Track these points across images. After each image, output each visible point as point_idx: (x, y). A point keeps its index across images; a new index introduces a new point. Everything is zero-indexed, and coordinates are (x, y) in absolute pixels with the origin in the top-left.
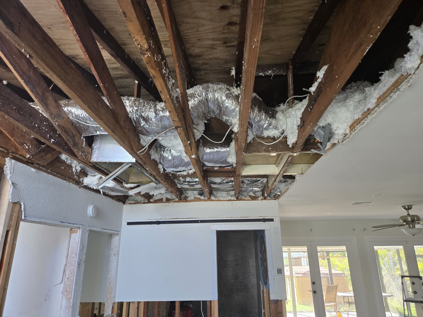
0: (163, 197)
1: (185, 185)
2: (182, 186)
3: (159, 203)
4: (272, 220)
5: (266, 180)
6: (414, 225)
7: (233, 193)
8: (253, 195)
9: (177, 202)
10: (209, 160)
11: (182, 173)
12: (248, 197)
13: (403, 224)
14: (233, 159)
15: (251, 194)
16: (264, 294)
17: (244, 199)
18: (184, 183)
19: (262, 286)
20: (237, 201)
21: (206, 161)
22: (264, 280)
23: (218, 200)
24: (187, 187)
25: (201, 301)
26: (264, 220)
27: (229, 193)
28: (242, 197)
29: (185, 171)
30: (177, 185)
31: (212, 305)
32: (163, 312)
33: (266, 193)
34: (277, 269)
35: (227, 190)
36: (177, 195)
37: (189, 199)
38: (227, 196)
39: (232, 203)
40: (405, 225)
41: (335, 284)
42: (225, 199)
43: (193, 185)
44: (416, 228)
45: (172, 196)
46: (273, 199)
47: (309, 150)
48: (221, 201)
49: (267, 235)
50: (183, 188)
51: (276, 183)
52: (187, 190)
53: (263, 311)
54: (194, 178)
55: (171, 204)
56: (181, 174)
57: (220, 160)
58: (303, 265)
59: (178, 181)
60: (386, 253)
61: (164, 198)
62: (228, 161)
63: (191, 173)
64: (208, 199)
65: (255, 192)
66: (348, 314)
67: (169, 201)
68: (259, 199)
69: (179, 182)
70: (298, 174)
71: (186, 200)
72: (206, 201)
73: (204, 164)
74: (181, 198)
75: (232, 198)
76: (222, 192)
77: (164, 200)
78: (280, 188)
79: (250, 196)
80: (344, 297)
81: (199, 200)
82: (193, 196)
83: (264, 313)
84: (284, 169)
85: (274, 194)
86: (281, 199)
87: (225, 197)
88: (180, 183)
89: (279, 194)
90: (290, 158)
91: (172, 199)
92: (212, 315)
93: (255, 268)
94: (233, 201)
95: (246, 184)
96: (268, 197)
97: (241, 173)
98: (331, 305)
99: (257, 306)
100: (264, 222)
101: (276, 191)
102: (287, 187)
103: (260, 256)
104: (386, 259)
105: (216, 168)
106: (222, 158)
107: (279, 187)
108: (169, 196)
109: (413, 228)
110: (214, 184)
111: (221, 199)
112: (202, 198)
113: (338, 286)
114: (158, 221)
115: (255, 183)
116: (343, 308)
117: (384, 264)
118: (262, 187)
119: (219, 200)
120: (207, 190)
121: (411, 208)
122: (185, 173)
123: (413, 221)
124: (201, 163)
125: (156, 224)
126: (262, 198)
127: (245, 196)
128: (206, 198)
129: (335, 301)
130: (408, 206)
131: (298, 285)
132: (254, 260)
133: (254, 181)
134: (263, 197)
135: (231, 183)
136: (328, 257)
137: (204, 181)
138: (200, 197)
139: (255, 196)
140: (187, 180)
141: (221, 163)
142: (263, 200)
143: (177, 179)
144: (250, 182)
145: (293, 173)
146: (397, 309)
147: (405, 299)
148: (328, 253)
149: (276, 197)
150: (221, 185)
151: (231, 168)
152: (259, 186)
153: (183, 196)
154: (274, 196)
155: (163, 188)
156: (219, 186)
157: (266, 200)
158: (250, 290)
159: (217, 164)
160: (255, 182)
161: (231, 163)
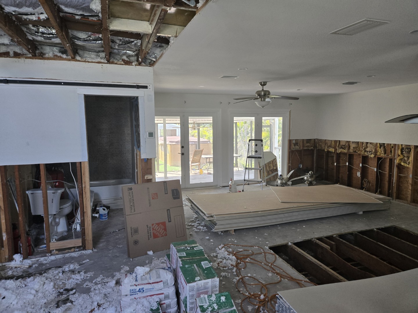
0: (9, 50)
1: (38, 36)
2: (35, 37)
3: (5, 57)
4: (146, 87)
5: (141, 42)
6: (265, 99)
7: (103, 55)
8: (126, 59)
9: (30, 58)
10: (66, 3)
11: (30, 17)
12: (121, 61)
13: (257, 97)
14: (98, 6)
15: (125, 58)
16: (138, 156)
17: (116, 63)
18: (36, 34)
19: (135, 150)
20: (108, 65)
21: (61, 4)
22: (137, 145)
23: (85, 61)
24: (41, 40)
25: (69, 163)
26: (138, 87)
27: (98, 55)
28: (114, 60)
29: (34, 14)
30: (26, 35)
31: (82, 166)
32: (28, 177)
33: (140, 57)
34: (149, 133)
35: (96, 50)
36: (29, 49)
37: (47, 56)
38: (97, 58)
39: (102, 65)
40: (259, 98)
41: (201, 149)
42: (94, 61)
43: (50, 38)
44: (266, 101)
45: (22, 50)
46: (148, 65)
47: (182, 5)
48: (89, 62)
49: (140, 101)
50: (37, 41)
51: (150, 46)
52: (43, 45)
53: (136, 171)
54: (50, 28)
55: (22, 60)
56: (29, 19)
57: (80, 6)
58: (177, 135)
59: (27, 30)
60: (243, 125)
61: (10, 52)
62: (91, 7)
63: (43, 19)
64: (72, 58)
65: (129, 56)
66: (208, 170)
67: (19, 56)
68: (133, 64)
69: (29, 31)
70: (172, 36)
71: (42, 56)
72: (69, 60)
73: (59, 7)
74: (35, 53)
75: (102, 61)
76: (90, 52)
77: (12, 54)
78: (155, 54)
79: (123, 60)
80: (207, 158)
81: (61, 58)
82: (51, 53)
83: (137, 172)
84: (157, 27)
85: (150, 61)
86: (157, 66)
87: (93, 59)
88: (30, 33)
89: (154, 60)
90: (163, 13)
91: (23, 55)
92: (83, 174)
93: (130, 135)
94: (103, 64)
95: (118, 44)
96: (143, 63)
97: (109, 27)
98: (196, 165)
99: (131, 167)
100: (137, 88)
101: (151, 57)
102: (162, 52)
103: (134, 123)
104: (242, 129)
105: (77, 17)
106: (84, 4)
107: (155, 52)
108: (18, 50)
109: (264, 101)
110: (78, 40)
111: (89, 61)
112: (64, 56)
113: (203, 151)
114: (6, 79)
115: (128, 45)
116: (204, 166)
117: (240, 134)
118: (136, 50)
119: (87, 61)
120: (68, 45)
121: (266, 85)
122: (34, 18)
123: (265, 95)
124: (56, 5)
125: (4, 83)
126: (136, 63)
127: (118, 60)
128: (70, 57)
129: (199, 162)
130: (264, 82)
131: (171, 151)
132: (130, 128)
133: (127, 41)
134: (138, 63)
135: (99, 42)
136: (199, 128)
137: (62, 31)
138: (61, 56)
139: (129, 60)
140: (41, 30)
141: (83, 9)
142: (137, 65)
143: (25, 27)
144: (122, 42)
145: (167, 34)
146: (243, 165)
147: (248, 156)
148: (199, 125)
149: (152, 64)
150: (87, 42)
151: (97, 20)
152: (133, 50)
153: (37, 52)
154: (150, 63)
155: (6, 36)
156: (85, 44)
157: (140, 66)
158: (124, 154)
159: (78, 11)
160: (128, 43)
161: (96, 11)
